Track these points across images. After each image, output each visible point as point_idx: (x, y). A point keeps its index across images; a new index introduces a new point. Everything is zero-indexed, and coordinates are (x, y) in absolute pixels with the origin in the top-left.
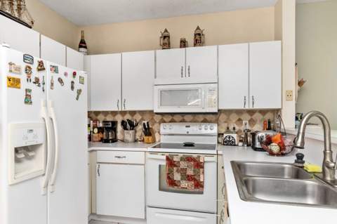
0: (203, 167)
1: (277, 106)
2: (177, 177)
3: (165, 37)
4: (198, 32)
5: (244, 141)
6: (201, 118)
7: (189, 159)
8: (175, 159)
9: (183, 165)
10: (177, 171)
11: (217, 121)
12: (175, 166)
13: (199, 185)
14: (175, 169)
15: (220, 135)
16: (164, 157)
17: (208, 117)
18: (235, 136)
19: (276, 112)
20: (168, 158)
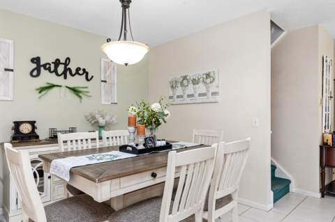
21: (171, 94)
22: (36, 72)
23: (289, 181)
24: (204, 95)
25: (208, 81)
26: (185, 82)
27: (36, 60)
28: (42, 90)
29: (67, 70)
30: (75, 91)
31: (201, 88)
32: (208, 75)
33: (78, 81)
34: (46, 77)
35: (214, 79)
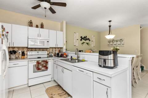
0: (48, 63)
1: (62, 47)
2: (40, 67)
3: (31, 23)
4: (42, 24)
5: (55, 55)
6: (42, 50)
7: (44, 61)
8: (40, 62)
9: (42, 63)
10: (41, 65)
11: (47, 50)
12: (40, 64)
13: (47, 68)
14: (40, 65)
15: (48, 54)
16: (36, 62)
17: (44, 49)
18: (53, 54)
19: (61, 48)
20: (37, 62)
21: (108, 44)
22: (81, 40)
23: (143, 67)
24: (120, 44)
25: (121, 41)
26: (113, 41)
27: (81, 37)
28: (82, 43)
29: (86, 39)
30: (87, 44)
31: (119, 43)
32: (121, 40)
33: (87, 41)
34: (83, 41)
35: (123, 41)
